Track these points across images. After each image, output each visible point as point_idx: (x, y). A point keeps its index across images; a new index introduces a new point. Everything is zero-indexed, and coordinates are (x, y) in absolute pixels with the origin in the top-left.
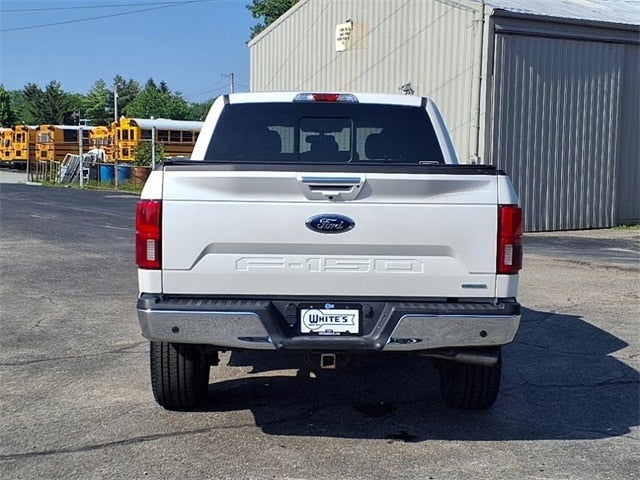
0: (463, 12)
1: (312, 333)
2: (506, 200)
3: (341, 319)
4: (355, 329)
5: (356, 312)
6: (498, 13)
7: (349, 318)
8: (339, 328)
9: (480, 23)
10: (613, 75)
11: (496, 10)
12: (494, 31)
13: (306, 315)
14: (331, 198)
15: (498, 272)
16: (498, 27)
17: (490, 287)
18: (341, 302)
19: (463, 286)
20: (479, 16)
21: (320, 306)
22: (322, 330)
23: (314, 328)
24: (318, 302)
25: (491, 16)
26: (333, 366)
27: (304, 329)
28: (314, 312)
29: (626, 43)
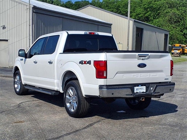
0: (23, 6)
1: (137, 93)
3: (142, 89)
4: (145, 91)
5: (145, 87)
6: (35, 7)
7: (144, 88)
8: (142, 91)
9: (29, 9)
10: (60, 26)
11: (34, 6)
12: (33, 12)
13: (136, 88)
14: (143, 59)
15: (171, 76)
16: (34, 11)
17: (169, 79)
18: (142, 85)
19: (165, 79)
20: (28, 7)
21: (138, 86)
22: (138, 92)
25: (32, 8)
27: (135, 92)
28: (137, 87)
29: (63, 18)
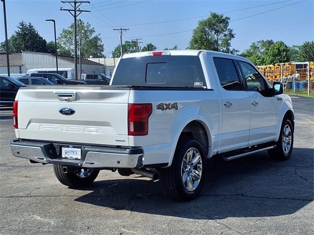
1: (66, 158)
2: (132, 101)
3: (75, 153)
4: (80, 158)
5: (80, 150)
7: (78, 152)
8: (75, 157)
13: (64, 149)
14: (66, 100)
15: (129, 135)
17: (127, 141)
19: (116, 140)
21: (68, 147)
22: (69, 157)
23: (66, 156)
24: (67, 145)
26: (66, 172)
27: (63, 156)
28: (66, 149)
